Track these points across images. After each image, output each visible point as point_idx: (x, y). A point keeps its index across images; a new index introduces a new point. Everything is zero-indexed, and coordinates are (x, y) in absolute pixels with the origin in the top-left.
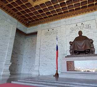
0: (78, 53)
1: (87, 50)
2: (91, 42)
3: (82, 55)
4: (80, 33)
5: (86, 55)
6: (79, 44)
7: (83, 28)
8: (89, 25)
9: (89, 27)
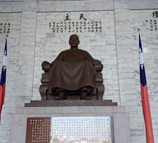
0: (62, 94)
1: (85, 89)
2: (97, 67)
3: (72, 101)
4: (74, 40)
5: (83, 101)
6: (66, 70)
7: (83, 30)
8: (99, 24)
9: (96, 27)
